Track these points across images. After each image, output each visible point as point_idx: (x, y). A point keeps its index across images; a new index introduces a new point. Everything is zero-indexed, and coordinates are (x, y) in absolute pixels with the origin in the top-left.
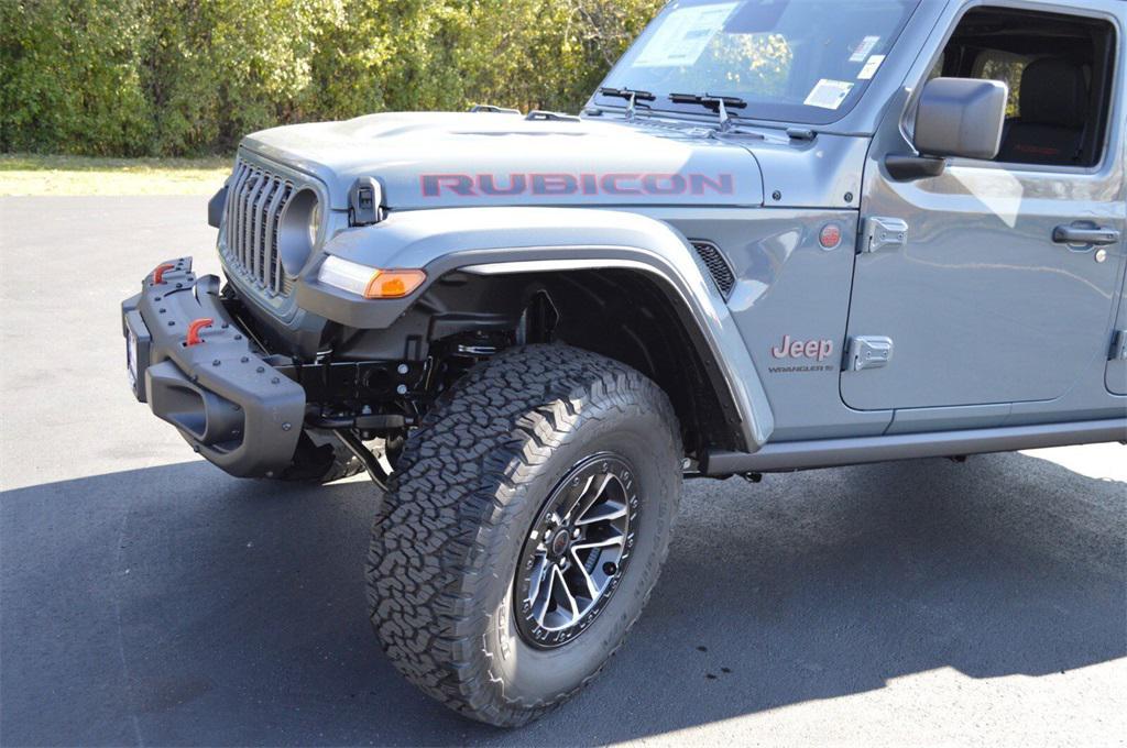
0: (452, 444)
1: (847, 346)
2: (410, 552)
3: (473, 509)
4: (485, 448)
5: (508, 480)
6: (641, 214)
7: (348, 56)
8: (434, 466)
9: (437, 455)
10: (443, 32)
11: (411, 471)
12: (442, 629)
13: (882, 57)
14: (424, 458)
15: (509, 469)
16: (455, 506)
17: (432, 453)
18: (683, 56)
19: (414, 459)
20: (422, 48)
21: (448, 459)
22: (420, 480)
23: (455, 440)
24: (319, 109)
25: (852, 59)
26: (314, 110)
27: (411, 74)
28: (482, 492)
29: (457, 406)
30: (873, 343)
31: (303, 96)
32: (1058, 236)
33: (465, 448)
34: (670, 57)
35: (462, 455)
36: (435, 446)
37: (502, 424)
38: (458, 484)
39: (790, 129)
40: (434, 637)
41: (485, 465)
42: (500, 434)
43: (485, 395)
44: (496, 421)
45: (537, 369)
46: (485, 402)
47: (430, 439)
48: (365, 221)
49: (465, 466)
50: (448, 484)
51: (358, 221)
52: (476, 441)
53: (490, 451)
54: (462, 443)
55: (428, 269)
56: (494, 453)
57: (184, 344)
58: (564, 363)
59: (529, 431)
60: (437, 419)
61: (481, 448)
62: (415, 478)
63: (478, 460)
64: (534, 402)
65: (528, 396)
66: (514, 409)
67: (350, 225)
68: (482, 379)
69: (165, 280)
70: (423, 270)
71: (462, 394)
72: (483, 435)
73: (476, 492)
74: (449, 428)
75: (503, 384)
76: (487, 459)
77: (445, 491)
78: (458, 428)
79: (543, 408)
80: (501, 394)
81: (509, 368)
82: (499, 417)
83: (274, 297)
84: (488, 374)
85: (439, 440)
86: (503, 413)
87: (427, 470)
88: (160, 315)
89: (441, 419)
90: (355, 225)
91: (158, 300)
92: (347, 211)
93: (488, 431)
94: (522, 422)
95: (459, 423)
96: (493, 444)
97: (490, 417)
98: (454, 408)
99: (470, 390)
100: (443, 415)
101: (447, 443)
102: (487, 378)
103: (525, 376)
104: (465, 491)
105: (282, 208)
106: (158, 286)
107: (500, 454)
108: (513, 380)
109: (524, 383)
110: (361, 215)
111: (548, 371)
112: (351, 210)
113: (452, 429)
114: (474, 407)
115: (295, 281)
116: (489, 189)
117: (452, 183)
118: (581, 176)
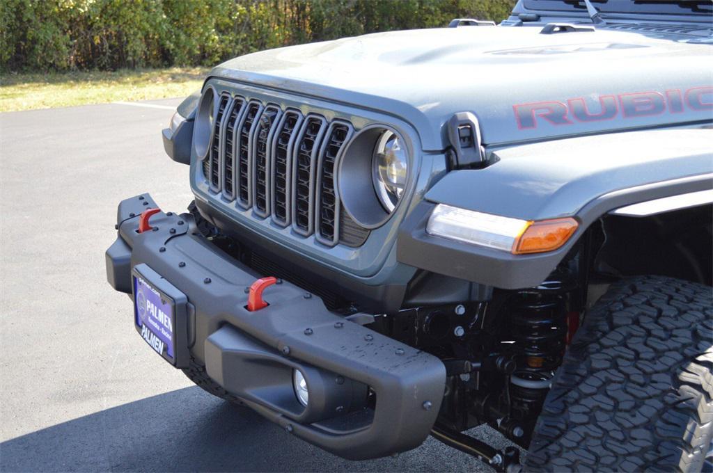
0: (610, 408)
4: (653, 412)
5: (688, 446)
8: (592, 433)
9: (593, 420)
11: (563, 441)
14: (576, 425)
15: (687, 433)
17: (585, 419)
19: (563, 427)
21: (610, 426)
22: (576, 451)
23: (612, 403)
24: (105, 23)
26: (101, 24)
28: (662, 463)
29: (598, 361)
31: (91, 12)
33: (626, 411)
36: (588, 410)
37: (664, 381)
38: (630, 454)
41: (658, 430)
42: (664, 392)
43: (626, 347)
44: (655, 377)
45: (669, 311)
46: (631, 355)
47: (577, 402)
48: (469, 162)
49: (634, 433)
50: (616, 455)
51: (461, 162)
52: (639, 403)
53: (660, 414)
54: (622, 406)
55: (580, 215)
56: (665, 416)
57: (246, 307)
58: (691, 301)
59: (698, 387)
60: (578, 378)
61: (648, 411)
62: (569, 449)
63: (649, 426)
64: (687, 351)
65: (679, 345)
66: (670, 362)
67: (451, 167)
68: (613, 327)
69: (153, 226)
70: (576, 217)
71: (598, 347)
72: (645, 395)
73: (655, 463)
74: (598, 388)
75: (642, 332)
76: (659, 423)
77: (613, 463)
78: (610, 387)
79: (701, 358)
80: (645, 344)
81: (636, 311)
82: (656, 372)
83: (332, 247)
84: (616, 321)
85: (590, 403)
86: (659, 367)
87: (584, 439)
88: (182, 271)
89: (583, 378)
90: (459, 167)
91: (163, 250)
92: (442, 152)
93: (650, 390)
94: (685, 376)
95: (609, 381)
96: (660, 405)
97: (645, 373)
98: (595, 365)
99: (604, 341)
100: (584, 372)
101: (602, 406)
102: (619, 326)
103: (662, 321)
104: (641, 462)
105: (338, 148)
106: (150, 234)
107: (672, 416)
108: (651, 326)
109: (665, 329)
110: (464, 156)
111: (681, 312)
112: (448, 150)
113: (602, 389)
114: (620, 362)
115: (371, 230)
116: (582, 115)
117: (546, 112)
118: (667, 93)
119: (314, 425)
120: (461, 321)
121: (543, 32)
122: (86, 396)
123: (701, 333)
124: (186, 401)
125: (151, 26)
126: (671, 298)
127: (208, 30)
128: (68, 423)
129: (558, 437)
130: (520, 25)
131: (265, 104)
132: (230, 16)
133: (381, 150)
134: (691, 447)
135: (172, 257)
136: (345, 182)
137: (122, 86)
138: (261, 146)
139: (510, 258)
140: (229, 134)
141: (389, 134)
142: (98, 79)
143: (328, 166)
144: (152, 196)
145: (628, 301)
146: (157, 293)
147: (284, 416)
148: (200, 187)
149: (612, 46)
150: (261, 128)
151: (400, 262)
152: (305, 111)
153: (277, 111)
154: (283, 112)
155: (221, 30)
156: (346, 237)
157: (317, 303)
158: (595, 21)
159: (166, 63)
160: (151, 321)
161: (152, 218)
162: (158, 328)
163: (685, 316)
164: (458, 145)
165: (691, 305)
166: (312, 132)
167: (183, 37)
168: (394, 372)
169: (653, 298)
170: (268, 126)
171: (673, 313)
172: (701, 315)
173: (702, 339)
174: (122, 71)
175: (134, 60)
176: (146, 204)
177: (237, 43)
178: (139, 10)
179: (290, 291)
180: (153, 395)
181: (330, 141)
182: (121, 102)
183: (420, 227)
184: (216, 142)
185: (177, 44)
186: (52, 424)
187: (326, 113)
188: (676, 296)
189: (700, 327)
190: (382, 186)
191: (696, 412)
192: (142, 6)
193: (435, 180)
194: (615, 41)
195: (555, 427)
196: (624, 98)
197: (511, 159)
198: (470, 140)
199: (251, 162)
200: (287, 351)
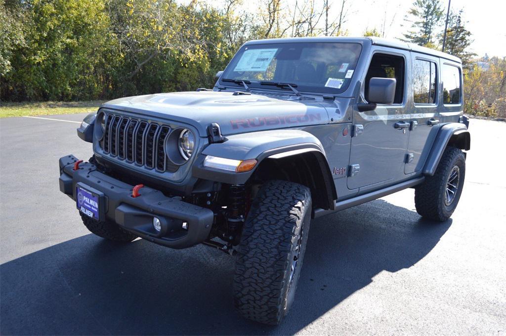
0: (268, 224)
1: (350, 168)
2: (259, 267)
3: (283, 247)
4: (282, 224)
6: (299, 129)
7: (27, 58)
8: (262, 233)
9: (263, 228)
10: (66, 48)
11: (253, 236)
12: (275, 294)
13: (353, 71)
14: (257, 230)
15: (293, 230)
16: (277, 247)
17: (260, 228)
18: (259, 68)
19: (252, 231)
20: (59, 55)
21: (268, 230)
23: (268, 222)
24: (15, 80)
25: (340, 71)
26: (13, 81)
27: (54, 65)
28: (286, 240)
29: (263, 209)
30: (356, 166)
31: (8, 75)
32: (396, 126)
33: (273, 224)
34: (252, 68)
35: (274, 227)
36: (260, 225)
37: (285, 214)
38: (275, 239)
39: (324, 96)
40: (271, 298)
42: (285, 217)
43: (271, 203)
44: (282, 212)
45: (284, 191)
46: (273, 206)
47: (257, 223)
48: (217, 140)
49: (276, 231)
50: (271, 239)
51: (214, 141)
52: (278, 221)
53: (284, 224)
54: (272, 223)
55: (258, 158)
56: (286, 225)
57: (132, 196)
58: (290, 187)
59: (296, 215)
60: (256, 215)
61: (280, 224)
62: (255, 239)
63: (281, 229)
64: (291, 204)
65: (288, 202)
66: (287, 207)
67: (210, 142)
68: (266, 197)
69: (81, 167)
70: (256, 159)
71: (262, 204)
72: (279, 219)
73: (284, 241)
74: (264, 217)
75: (276, 198)
76: (284, 227)
77: (270, 242)
78: (267, 217)
79: (296, 206)
80: (278, 202)
81: (274, 191)
82: (282, 211)
83: (163, 173)
84: (267, 195)
85: (261, 223)
86: (283, 209)
87: (260, 235)
88: (99, 184)
89: (258, 215)
90: (213, 143)
91: (88, 177)
92: (207, 137)
93: (281, 217)
94: (291, 212)
95: (267, 215)
96: (284, 222)
97: (278, 212)
98: (262, 210)
99: (265, 202)
100: (258, 213)
101: (265, 223)
102: (268, 197)
103: (282, 194)
104: (279, 241)
105: (165, 136)
106: (80, 171)
107: (288, 225)
108: (279, 196)
109: (284, 197)
110: (215, 138)
111: (288, 191)
112: (209, 137)
113: (265, 218)
114: (270, 208)
115: (180, 166)
116: (253, 125)
117: (241, 123)
118: (280, 117)
119: (163, 238)
120: (209, 199)
121: (234, 95)
122: (41, 241)
123: (295, 198)
124: (87, 240)
125: (38, 82)
126: (284, 187)
127: (65, 85)
128: (35, 253)
129: (251, 235)
130: (220, 91)
131: (130, 119)
132: (76, 79)
133: (181, 136)
134: (294, 234)
135: (93, 179)
136: (168, 148)
137: (25, 109)
138: (130, 135)
139: (234, 173)
140: (114, 131)
141: (185, 130)
142: (12, 106)
143: (161, 143)
144: (74, 155)
145: (270, 188)
146: (90, 193)
147: (150, 236)
148: (99, 152)
149: (258, 101)
150: (129, 128)
151: (193, 177)
152: (149, 122)
153: (136, 122)
154: (139, 122)
155: (71, 85)
156: (168, 168)
157: (160, 194)
158: (248, 91)
159: (46, 99)
160: (85, 205)
161: (80, 164)
162: (90, 207)
163: (290, 192)
164: (213, 135)
165: (291, 189)
166: (153, 130)
167: (54, 88)
168: (195, 215)
169: (279, 187)
170: (133, 128)
171: (286, 192)
172: (295, 192)
173: (296, 199)
174: (24, 102)
175: (30, 97)
176: (73, 159)
177: (79, 92)
178: (32, 75)
179: (148, 190)
180: (72, 239)
181: (161, 133)
182: (27, 116)
183: (201, 164)
184: (107, 134)
185: (51, 91)
186: (28, 254)
187: (158, 123)
188: (286, 186)
189: (295, 196)
190: (181, 149)
191: (295, 223)
192: (33, 74)
193: (205, 147)
194: (260, 99)
195: (250, 232)
196: (266, 119)
197: (232, 139)
198: (217, 133)
199: (125, 141)
200: (152, 210)
